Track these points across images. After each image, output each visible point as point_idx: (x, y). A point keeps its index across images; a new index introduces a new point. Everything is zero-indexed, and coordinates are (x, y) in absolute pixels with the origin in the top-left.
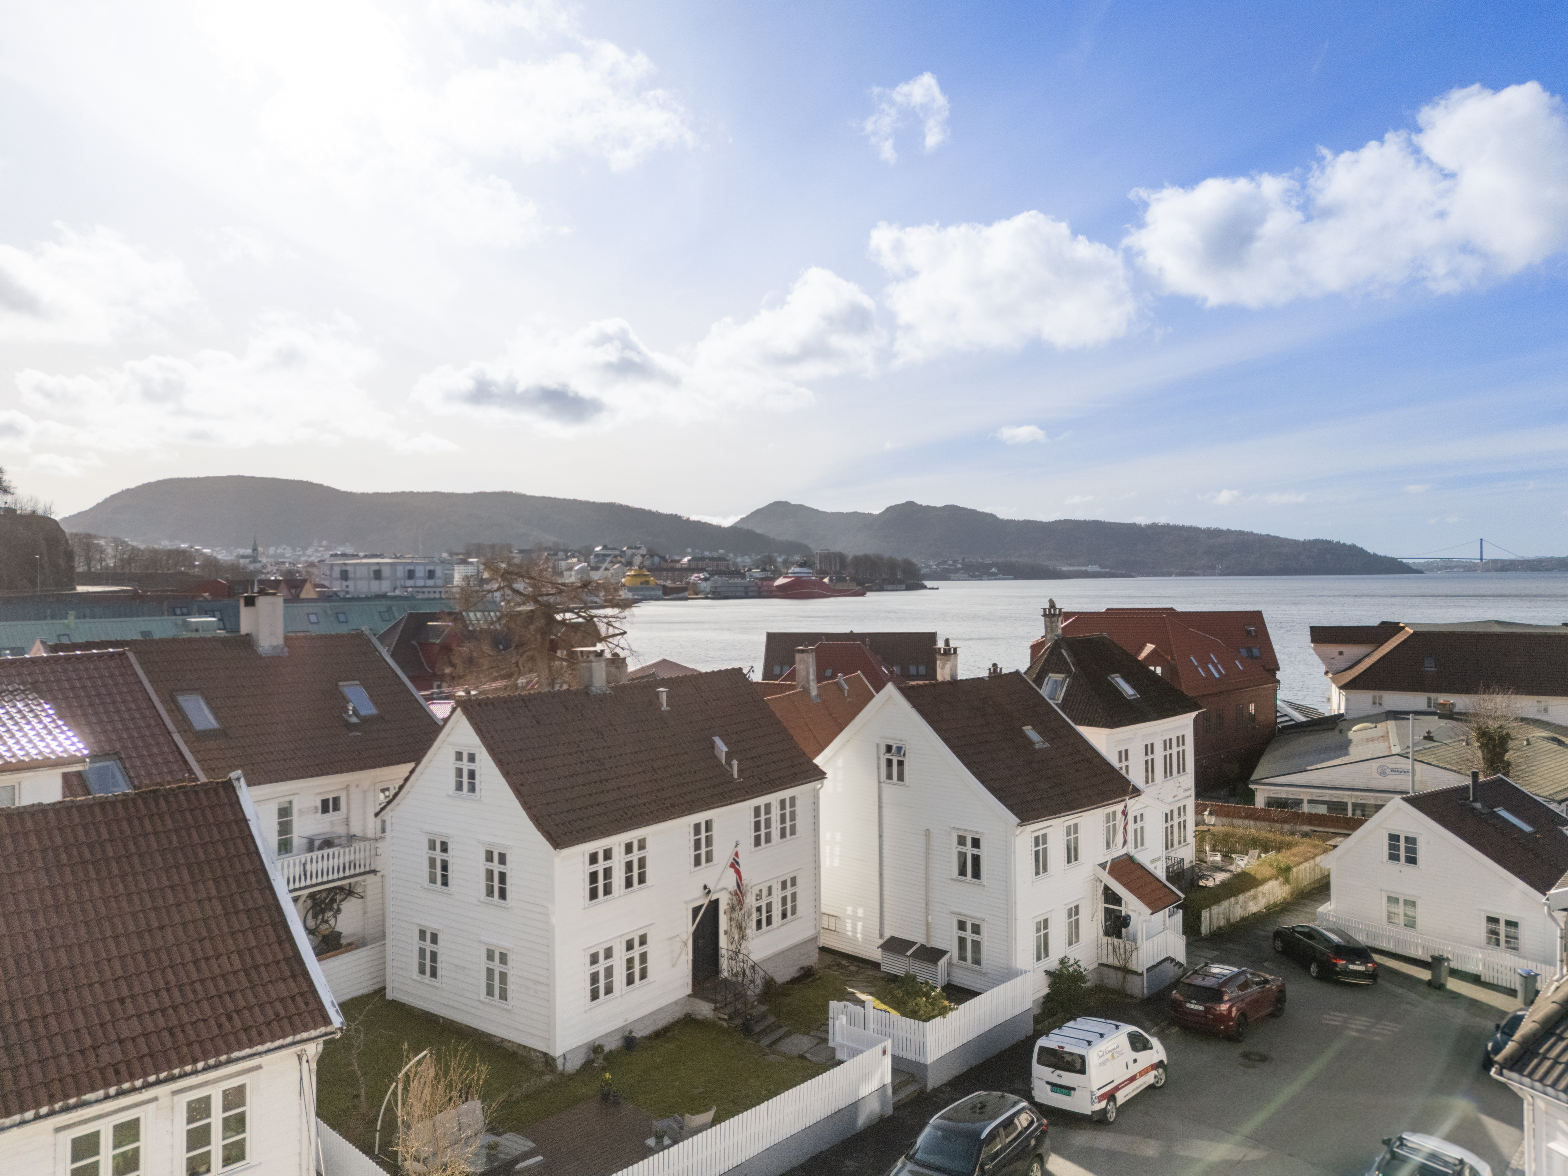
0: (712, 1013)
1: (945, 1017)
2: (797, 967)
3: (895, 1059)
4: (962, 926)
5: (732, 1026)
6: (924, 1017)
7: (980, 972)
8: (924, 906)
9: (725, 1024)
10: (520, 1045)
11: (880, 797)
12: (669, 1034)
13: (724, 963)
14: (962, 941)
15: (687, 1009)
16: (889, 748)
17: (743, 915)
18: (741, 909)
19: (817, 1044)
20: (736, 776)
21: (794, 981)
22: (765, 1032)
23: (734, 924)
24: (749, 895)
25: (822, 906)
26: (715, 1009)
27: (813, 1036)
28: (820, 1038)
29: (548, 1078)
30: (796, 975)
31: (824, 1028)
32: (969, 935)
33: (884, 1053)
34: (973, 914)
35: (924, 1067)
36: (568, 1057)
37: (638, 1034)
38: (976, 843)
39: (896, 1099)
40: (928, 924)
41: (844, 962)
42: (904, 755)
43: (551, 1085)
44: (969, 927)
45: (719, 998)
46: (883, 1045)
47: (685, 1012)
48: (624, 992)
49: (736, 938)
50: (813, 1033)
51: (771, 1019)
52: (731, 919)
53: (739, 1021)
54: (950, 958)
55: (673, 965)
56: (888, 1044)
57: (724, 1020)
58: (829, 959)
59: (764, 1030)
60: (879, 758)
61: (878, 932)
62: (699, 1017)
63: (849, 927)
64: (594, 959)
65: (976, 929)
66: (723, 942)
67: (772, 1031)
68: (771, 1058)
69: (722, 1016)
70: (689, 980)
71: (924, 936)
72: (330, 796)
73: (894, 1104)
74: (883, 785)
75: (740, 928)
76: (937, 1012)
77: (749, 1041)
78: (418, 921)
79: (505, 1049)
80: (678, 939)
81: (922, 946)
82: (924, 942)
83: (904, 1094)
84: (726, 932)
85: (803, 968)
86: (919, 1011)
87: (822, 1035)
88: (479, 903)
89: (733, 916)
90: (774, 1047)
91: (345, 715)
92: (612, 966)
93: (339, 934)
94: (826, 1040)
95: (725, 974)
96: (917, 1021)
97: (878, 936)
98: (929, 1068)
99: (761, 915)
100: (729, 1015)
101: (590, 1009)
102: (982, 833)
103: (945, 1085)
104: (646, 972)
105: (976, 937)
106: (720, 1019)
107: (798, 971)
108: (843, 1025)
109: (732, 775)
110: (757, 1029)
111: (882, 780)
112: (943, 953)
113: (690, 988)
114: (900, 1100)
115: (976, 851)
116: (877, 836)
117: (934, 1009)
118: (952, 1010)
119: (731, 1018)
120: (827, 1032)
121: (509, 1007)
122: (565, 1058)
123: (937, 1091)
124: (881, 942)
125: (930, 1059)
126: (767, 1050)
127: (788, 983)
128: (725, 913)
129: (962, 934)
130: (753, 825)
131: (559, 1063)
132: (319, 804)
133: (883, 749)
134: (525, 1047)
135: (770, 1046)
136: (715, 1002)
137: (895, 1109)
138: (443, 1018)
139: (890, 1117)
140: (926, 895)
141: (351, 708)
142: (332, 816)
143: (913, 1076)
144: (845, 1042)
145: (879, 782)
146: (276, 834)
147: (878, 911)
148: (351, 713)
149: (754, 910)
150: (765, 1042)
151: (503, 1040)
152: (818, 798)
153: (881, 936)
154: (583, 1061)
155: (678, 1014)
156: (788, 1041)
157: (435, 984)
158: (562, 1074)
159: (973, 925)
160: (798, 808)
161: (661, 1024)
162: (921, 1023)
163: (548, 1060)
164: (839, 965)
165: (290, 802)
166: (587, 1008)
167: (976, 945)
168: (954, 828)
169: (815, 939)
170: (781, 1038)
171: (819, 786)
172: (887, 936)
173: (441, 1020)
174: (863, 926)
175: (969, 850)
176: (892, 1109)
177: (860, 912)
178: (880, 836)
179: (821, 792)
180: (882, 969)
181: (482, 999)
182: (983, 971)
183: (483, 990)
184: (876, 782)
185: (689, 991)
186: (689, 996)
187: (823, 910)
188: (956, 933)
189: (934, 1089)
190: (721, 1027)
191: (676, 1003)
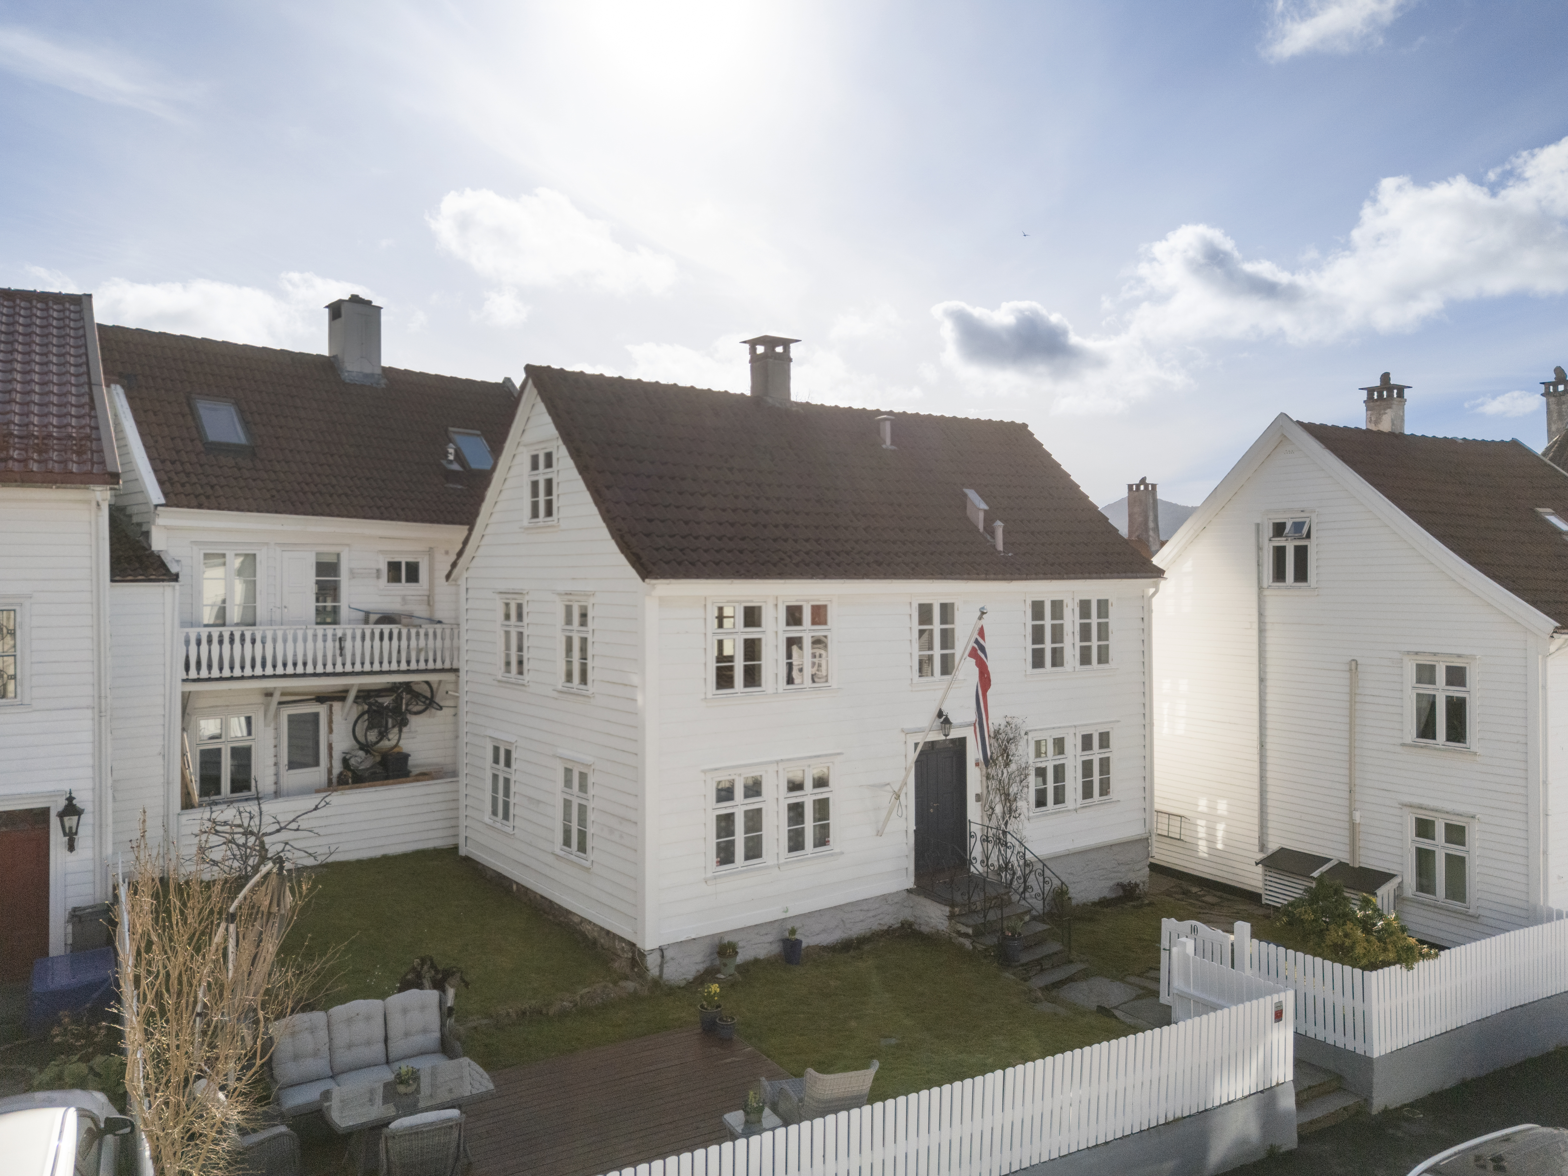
0: (947, 923)
1: (1410, 968)
2: (1111, 883)
3: (1301, 1040)
4: (1424, 828)
5: (980, 947)
6: (1364, 962)
7: (1465, 914)
8: (1346, 795)
9: (967, 943)
10: (602, 929)
11: (1261, 615)
12: (867, 948)
13: (976, 850)
14: (1424, 858)
15: (906, 914)
16: (1279, 529)
17: (1010, 775)
18: (1007, 765)
19: (1138, 997)
20: (1000, 547)
21: (1104, 903)
22: (1040, 966)
23: (994, 784)
24: (1022, 743)
25: (1156, 800)
26: (951, 917)
27: (1130, 984)
28: (1144, 988)
29: (630, 985)
30: (1107, 894)
31: (1152, 974)
32: (1440, 846)
33: (1279, 1016)
34: (1449, 807)
35: (1366, 1062)
36: (668, 954)
37: (809, 939)
38: (1456, 676)
39: (1306, 1118)
40: (1353, 827)
41: (1194, 890)
42: (1308, 536)
43: (635, 998)
44: (1440, 831)
45: (958, 898)
46: (1276, 998)
47: (901, 918)
48: (782, 861)
49: (999, 809)
50: (1132, 979)
51: (1054, 947)
52: (988, 777)
53: (992, 940)
54: (1400, 886)
55: (879, 833)
56: (1288, 999)
57: (966, 935)
58: (1167, 883)
59: (1039, 962)
60: (1259, 548)
61: (1256, 842)
62: (925, 929)
63: (1202, 832)
64: (725, 794)
65: (1456, 834)
66: (974, 812)
67: (1053, 967)
68: (1046, 1007)
69: (963, 929)
70: (910, 864)
71: (1347, 848)
72: (404, 559)
73: (1300, 1126)
74: (1266, 592)
75: (1008, 799)
76: (1392, 955)
77: (1007, 975)
78: (490, 733)
79: (583, 935)
80: (888, 788)
81: (1341, 864)
82: (1345, 857)
83: (1320, 1110)
84: (978, 798)
85: (1120, 885)
86: (1352, 948)
87: (1150, 985)
88: (555, 694)
89: (992, 771)
90: (1054, 993)
91: (444, 462)
92: (759, 811)
93: (405, 757)
94: (1156, 994)
95: (977, 868)
96: (1348, 969)
97: (1257, 849)
98: (1375, 1066)
99: (1045, 782)
100: (975, 927)
101: (715, 878)
102: (1473, 657)
103: (1412, 1105)
104: (827, 835)
105: (1455, 850)
106: (959, 934)
107: (1111, 889)
108: (1187, 957)
109: (994, 547)
110: (1025, 958)
111: (1265, 585)
112: (1386, 877)
113: (912, 879)
114: (1311, 1122)
115: (1456, 692)
116: (1256, 681)
117: (1385, 950)
118: (1423, 956)
119: (979, 933)
120: (1157, 980)
121: (587, 864)
122: (663, 956)
123: (1392, 1116)
124: (1260, 856)
125: (1379, 1048)
126: (1039, 994)
127: (1094, 904)
128: (977, 764)
129: (1425, 843)
130: (1029, 630)
131: (652, 962)
132: (384, 568)
133: (1268, 531)
134: (608, 932)
135: (1046, 988)
136: (952, 905)
137: (1302, 1138)
138: (517, 884)
139: (1290, 1153)
140: (1350, 776)
141: (451, 451)
142: (404, 588)
143: (1340, 1078)
144: (1192, 991)
145: (1260, 588)
146: (314, 597)
147: (1256, 807)
148: (451, 457)
149: (1032, 773)
150: (1038, 982)
151: (583, 920)
152: (1150, 611)
153: (1262, 847)
154: (701, 967)
155: (889, 919)
156: (1083, 985)
157: (506, 829)
158: (657, 983)
159: (1448, 827)
160: (1114, 620)
161: (857, 930)
162: (1358, 972)
163: (637, 957)
164: (1186, 893)
165: (338, 555)
166: (710, 875)
167: (1456, 865)
168: (1408, 653)
169: (1144, 842)
170: (1071, 979)
171: (1152, 590)
172: (1273, 846)
173: (515, 887)
174: (1226, 831)
175: (1441, 691)
176: (1295, 1136)
177: (1222, 807)
178: (1262, 680)
179: (1155, 600)
180: (1264, 902)
181: (557, 851)
182: (1471, 911)
183: (559, 837)
184: (1254, 590)
185: (909, 882)
186: (909, 891)
187: (1157, 807)
188: (1410, 842)
189: (1385, 1111)
190: (962, 946)
191: (884, 898)
